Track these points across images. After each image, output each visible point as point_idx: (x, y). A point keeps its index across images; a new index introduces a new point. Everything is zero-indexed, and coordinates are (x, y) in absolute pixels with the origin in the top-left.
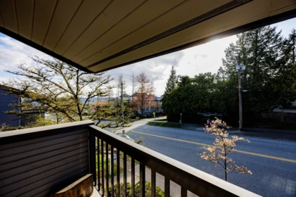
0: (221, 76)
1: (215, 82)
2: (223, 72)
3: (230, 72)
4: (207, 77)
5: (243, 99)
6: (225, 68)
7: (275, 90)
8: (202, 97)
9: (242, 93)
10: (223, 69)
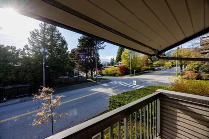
0: (26, 52)
1: (21, 56)
2: (28, 49)
3: (34, 51)
4: (10, 50)
5: (46, 72)
6: (30, 46)
7: (62, 67)
8: (6, 70)
9: (46, 67)
10: (29, 47)
